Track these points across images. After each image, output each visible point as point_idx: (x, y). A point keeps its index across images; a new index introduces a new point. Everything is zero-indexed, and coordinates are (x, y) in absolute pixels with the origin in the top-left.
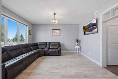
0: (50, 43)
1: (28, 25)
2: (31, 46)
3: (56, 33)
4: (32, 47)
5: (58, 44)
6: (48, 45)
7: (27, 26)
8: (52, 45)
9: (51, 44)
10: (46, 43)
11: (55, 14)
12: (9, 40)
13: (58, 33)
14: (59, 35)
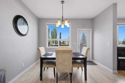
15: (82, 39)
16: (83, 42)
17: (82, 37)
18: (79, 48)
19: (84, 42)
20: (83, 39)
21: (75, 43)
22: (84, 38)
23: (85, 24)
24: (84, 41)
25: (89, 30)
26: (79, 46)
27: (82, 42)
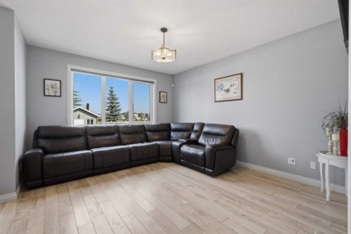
0: (202, 125)
1: (155, 81)
3: (228, 91)
4: (150, 134)
5: (225, 131)
6: (196, 131)
7: (153, 83)
8: (205, 133)
9: (203, 131)
10: (193, 125)
11: (164, 30)
13: (232, 90)
14: (238, 95)
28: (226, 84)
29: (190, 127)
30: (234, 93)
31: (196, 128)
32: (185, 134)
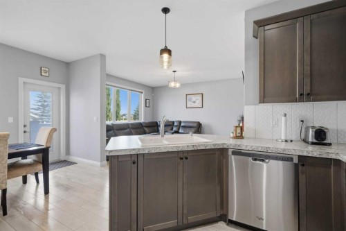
0: (180, 122)
1: (143, 91)
2: (146, 127)
3: (194, 102)
4: (146, 129)
5: (195, 125)
6: (176, 126)
7: (142, 93)
8: (183, 127)
9: (182, 124)
10: (173, 122)
11: (174, 71)
12: (124, 117)
13: (197, 102)
14: (200, 105)
15: (36, 107)
16: (42, 115)
17: (38, 99)
18: (25, 132)
19: (46, 116)
20: (42, 105)
21: (11, 120)
22: (45, 101)
23: (47, 70)
24: (43, 112)
25: (59, 88)
26: (25, 126)
27: (36, 114)
28: (194, 98)
29: (171, 123)
30: (198, 104)
31: (175, 124)
32: (170, 128)
